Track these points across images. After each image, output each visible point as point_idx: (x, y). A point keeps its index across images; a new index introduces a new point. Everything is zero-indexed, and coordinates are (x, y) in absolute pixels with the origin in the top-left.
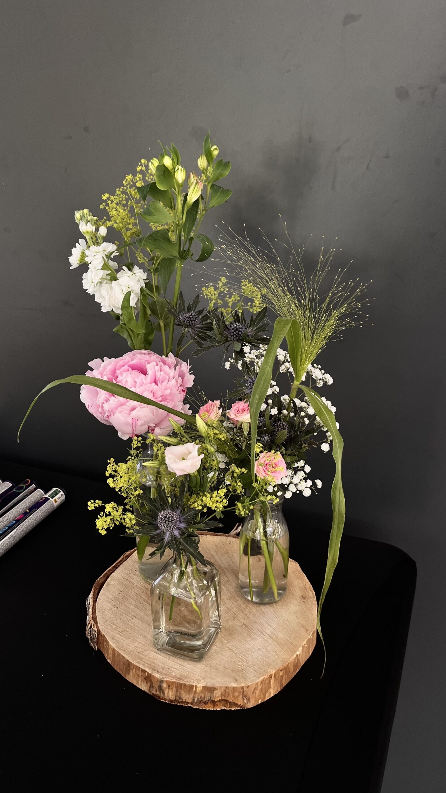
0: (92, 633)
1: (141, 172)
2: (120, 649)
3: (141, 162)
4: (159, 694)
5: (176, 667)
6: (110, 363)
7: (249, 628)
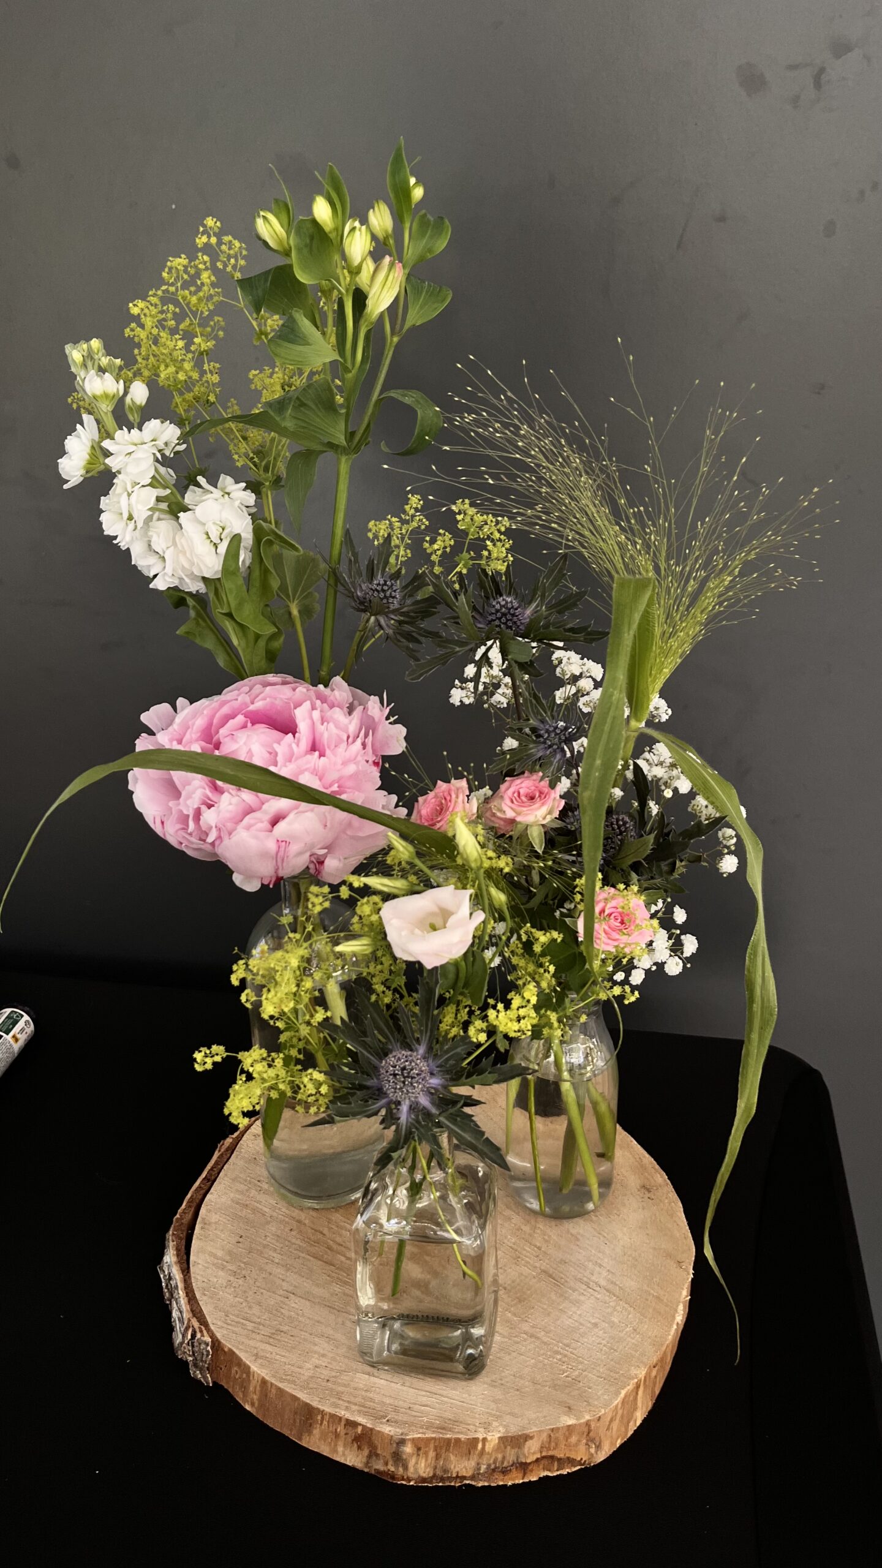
0: (196, 1349)
1: (207, 249)
2: (282, 1380)
3: (205, 226)
4: (392, 1469)
5: (424, 1400)
6: (194, 716)
7: (556, 1278)
